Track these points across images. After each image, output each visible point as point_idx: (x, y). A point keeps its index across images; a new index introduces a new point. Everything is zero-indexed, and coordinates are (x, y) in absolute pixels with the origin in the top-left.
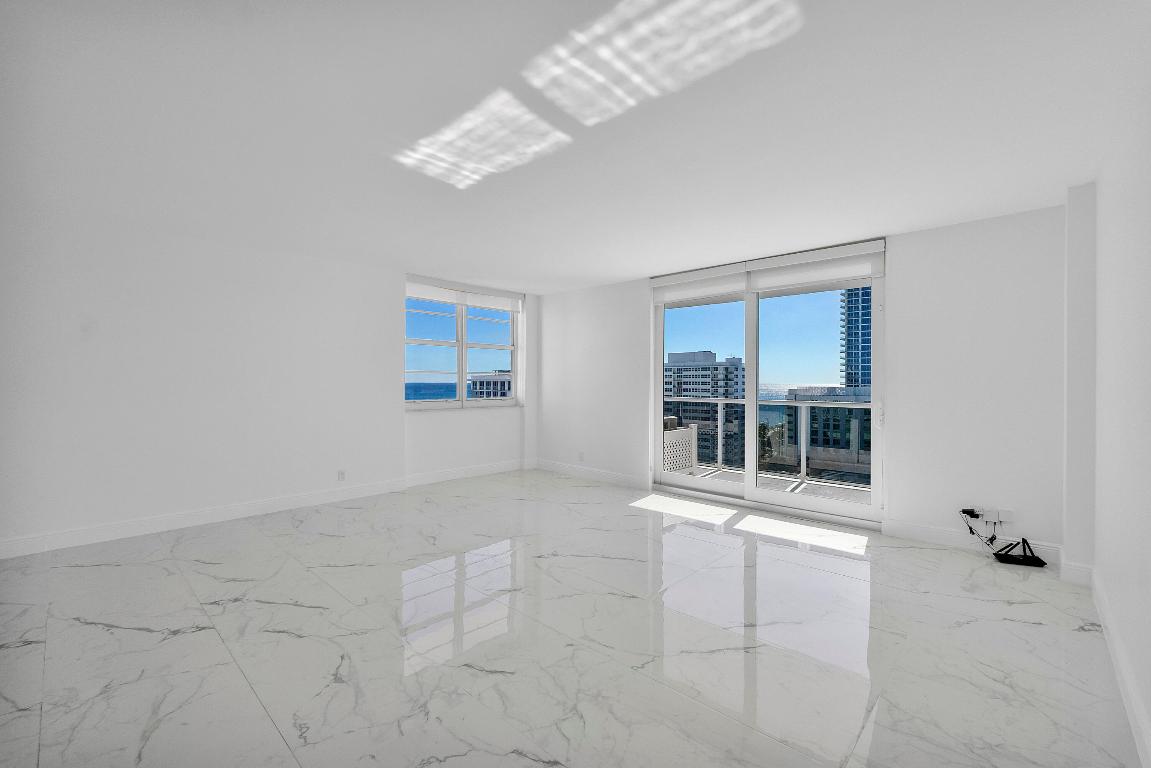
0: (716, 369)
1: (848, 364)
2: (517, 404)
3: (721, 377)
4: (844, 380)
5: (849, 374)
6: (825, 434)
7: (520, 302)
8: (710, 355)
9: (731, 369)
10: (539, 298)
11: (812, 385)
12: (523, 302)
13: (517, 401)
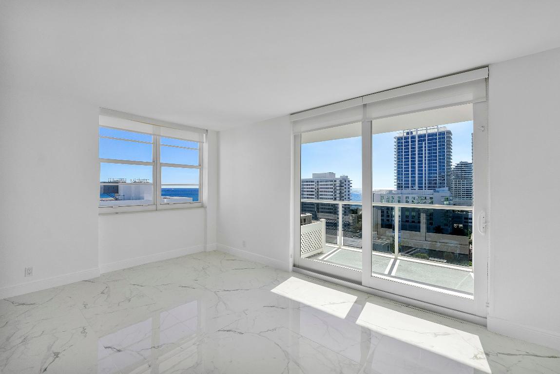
0: (335, 181)
1: (398, 179)
2: (202, 206)
3: (338, 185)
4: (396, 187)
5: (398, 183)
6: (387, 213)
7: (204, 135)
8: (333, 174)
9: (343, 181)
10: (218, 133)
11: (381, 189)
12: (206, 135)
13: (202, 204)
